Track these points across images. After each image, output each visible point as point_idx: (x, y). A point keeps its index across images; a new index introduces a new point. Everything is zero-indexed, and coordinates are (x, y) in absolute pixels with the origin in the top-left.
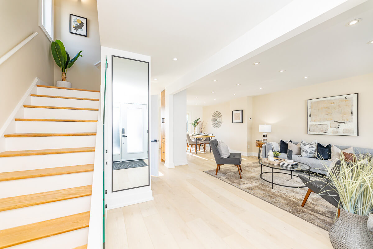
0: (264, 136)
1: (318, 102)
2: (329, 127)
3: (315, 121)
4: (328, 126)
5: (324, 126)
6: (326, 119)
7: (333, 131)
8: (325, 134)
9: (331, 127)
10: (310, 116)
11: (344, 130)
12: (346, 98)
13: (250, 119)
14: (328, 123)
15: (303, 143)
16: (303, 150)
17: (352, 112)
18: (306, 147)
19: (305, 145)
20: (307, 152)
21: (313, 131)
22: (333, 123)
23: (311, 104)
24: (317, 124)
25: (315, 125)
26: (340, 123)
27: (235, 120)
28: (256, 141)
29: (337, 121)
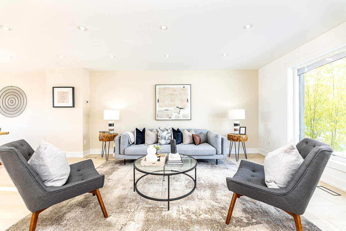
0: (110, 125)
1: (165, 88)
2: (173, 113)
3: (162, 107)
4: (172, 111)
5: (170, 112)
6: (171, 105)
7: (176, 116)
8: (170, 119)
9: (174, 113)
10: (158, 101)
11: (183, 115)
12: (184, 87)
13: (87, 102)
14: (172, 109)
15: (161, 130)
16: (162, 138)
17: (188, 100)
18: (164, 134)
19: (163, 131)
20: (165, 139)
21: (160, 117)
22: (176, 109)
23: (159, 89)
24: (164, 109)
25: (162, 111)
26: (180, 109)
27: (58, 102)
28: (99, 134)
29: (178, 107)
